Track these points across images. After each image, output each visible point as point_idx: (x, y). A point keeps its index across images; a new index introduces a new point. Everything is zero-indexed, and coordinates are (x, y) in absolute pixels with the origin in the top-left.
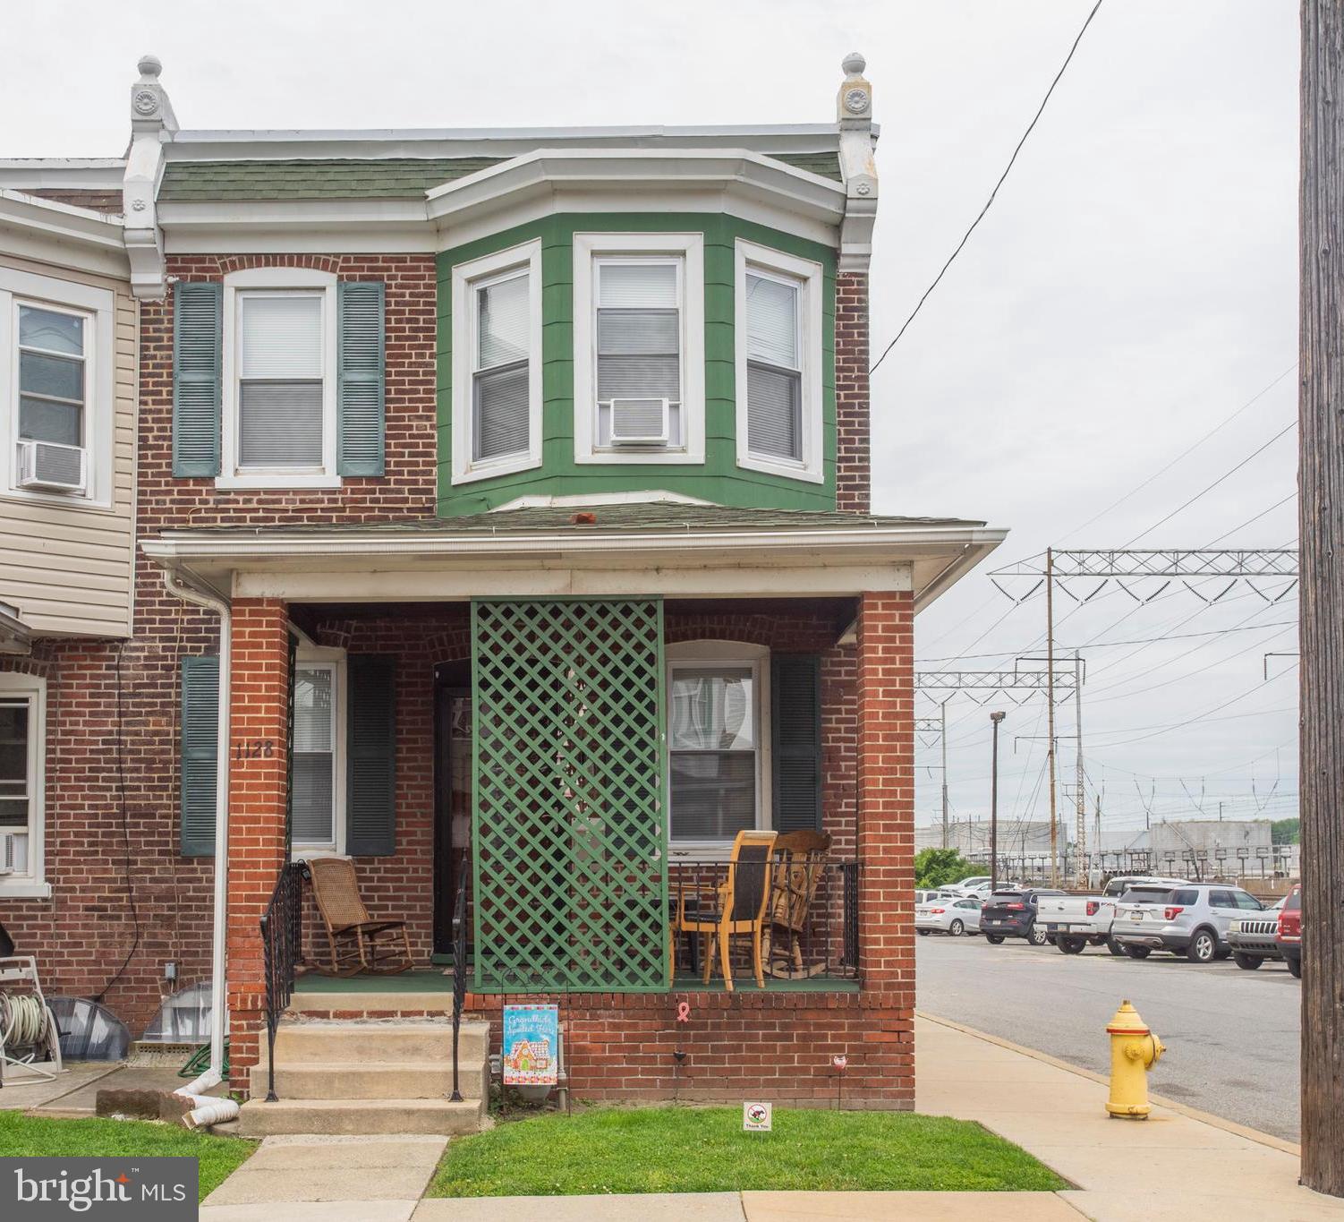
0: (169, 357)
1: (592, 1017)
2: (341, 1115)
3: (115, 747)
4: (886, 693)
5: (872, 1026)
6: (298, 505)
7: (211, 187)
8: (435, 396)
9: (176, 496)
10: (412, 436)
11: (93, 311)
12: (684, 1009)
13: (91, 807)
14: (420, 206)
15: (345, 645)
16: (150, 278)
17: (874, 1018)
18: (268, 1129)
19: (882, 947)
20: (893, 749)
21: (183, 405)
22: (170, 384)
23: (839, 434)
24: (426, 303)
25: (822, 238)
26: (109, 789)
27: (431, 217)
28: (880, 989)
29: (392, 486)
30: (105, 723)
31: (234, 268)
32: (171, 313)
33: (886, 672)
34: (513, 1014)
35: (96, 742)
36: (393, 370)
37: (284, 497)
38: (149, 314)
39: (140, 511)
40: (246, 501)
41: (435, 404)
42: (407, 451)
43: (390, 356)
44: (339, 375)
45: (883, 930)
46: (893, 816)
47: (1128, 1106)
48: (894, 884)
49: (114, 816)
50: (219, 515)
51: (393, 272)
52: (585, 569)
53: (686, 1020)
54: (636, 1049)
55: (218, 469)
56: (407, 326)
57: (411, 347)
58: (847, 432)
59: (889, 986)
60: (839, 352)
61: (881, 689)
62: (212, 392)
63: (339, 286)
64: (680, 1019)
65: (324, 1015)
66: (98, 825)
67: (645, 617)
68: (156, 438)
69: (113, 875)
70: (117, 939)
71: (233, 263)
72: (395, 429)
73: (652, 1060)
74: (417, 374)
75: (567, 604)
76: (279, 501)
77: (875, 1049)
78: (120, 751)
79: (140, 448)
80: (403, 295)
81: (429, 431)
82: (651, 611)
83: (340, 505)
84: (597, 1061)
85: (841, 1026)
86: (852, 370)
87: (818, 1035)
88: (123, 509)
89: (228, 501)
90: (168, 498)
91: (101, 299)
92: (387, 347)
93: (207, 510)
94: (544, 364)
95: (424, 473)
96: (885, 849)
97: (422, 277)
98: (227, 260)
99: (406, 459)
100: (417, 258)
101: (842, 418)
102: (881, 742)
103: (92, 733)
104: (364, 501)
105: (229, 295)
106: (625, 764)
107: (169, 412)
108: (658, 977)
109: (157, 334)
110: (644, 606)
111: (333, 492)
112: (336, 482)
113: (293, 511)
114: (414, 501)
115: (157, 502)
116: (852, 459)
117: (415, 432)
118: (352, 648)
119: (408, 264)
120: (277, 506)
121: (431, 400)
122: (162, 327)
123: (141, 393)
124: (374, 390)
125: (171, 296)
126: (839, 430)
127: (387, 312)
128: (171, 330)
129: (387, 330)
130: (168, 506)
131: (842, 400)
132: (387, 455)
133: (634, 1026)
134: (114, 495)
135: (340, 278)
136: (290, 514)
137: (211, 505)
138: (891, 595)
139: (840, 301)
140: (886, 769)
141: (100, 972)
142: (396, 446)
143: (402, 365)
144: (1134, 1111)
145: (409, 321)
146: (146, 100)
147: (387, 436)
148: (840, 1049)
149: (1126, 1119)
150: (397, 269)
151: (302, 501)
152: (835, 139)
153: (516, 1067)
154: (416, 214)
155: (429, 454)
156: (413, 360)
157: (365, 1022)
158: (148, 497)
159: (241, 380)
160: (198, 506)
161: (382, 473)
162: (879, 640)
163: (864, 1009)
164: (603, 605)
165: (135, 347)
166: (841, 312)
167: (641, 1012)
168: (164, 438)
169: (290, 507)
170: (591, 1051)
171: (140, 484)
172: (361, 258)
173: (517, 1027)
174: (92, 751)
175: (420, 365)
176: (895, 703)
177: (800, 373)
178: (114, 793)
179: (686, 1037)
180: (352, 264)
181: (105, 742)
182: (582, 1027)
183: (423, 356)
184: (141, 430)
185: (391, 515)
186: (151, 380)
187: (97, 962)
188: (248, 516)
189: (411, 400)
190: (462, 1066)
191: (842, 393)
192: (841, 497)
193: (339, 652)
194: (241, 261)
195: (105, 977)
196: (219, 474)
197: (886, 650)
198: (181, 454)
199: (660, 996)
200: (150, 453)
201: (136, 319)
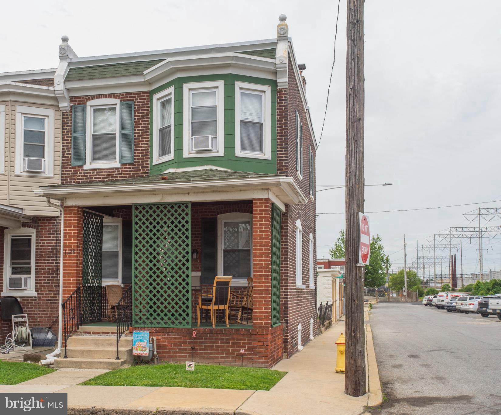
0: (71, 129)
1: (168, 335)
2: (82, 363)
3: (55, 250)
4: (260, 232)
5: (255, 340)
6: (108, 173)
7: (81, 75)
8: (149, 137)
9: (73, 172)
10: (142, 150)
11: (48, 116)
12: (194, 333)
13: (48, 269)
14: (142, 77)
15: (122, 217)
16: (65, 105)
17: (255, 337)
18: (61, 366)
19: (258, 314)
20: (262, 250)
21: (74, 144)
22: (71, 137)
23: (278, 142)
24: (147, 107)
25: (270, 77)
26: (53, 263)
27: (145, 80)
28: (257, 328)
29: (136, 166)
30: (52, 243)
31: (90, 100)
32: (71, 115)
33: (260, 224)
34: (136, 333)
35: (49, 249)
36: (136, 129)
37: (104, 171)
38: (65, 115)
39: (62, 177)
40: (93, 173)
41: (149, 139)
42: (141, 154)
43: (136, 125)
44: (120, 131)
45: (258, 309)
46: (262, 272)
47: (340, 368)
48: (262, 294)
49: (54, 272)
50: (85, 177)
51: (137, 98)
52: (167, 194)
53: (195, 337)
54: (181, 346)
55: (85, 163)
56: (141, 115)
57: (142, 121)
58: (280, 142)
59: (260, 327)
60: (278, 115)
61: (258, 230)
62: (83, 139)
63: (120, 103)
64: (193, 336)
65: (89, 333)
66: (50, 274)
67: (185, 209)
68: (67, 154)
69: (54, 290)
70: (55, 309)
71: (89, 98)
72: (137, 148)
73: (186, 349)
74: (143, 130)
75: (162, 205)
76: (102, 172)
77: (256, 347)
78: (56, 251)
79: (62, 157)
80: (140, 105)
81: (147, 148)
82: (187, 207)
83: (120, 173)
84: (169, 349)
85: (245, 340)
86: (282, 121)
87: (237, 343)
88: (56, 177)
89: (87, 173)
90: (70, 173)
91: (50, 112)
92: (135, 122)
93: (82, 176)
94: (175, 126)
95: (146, 161)
96: (259, 282)
97: (146, 99)
98: (87, 97)
99: (140, 157)
100: (144, 93)
101: (279, 137)
102: (258, 247)
103: (48, 246)
104: (128, 171)
105: (88, 108)
106: (178, 255)
107: (71, 146)
108: (188, 323)
109: (67, 122)
110: (185, 205)
111: (118, 169)
112: (119, 165)
113: (107, 175)
114: (143, 170)
115: (67, 174)
116: (282, 151)
117: (143, 148)
118: (123, 218)
119: (141, 95)
120: (102, 174)
121: (148, 138)
122: (69, 119)
123: (63, 140)
124: (131, 135)
125: (71, 110)
126: (278, 141)
127: (135, 111)
128: (71, 120)
129: (135, 116)
130: (70, 175)
131: (279, 131)
132: (135, 156)
133: (180, 338)
134: (54, 172)
135: (121, 101)
136: (106, 176)
137: (83, 174)
138: (262, 199)
139: (278, 97)
140: (260, 256)
141: (50, 319)
142: (138, 153)
143: (139, 127)
144: (341, 370)
145: (141, 113)
146: (63, 50)
147: (134, 150)
148: (244, 347)
149: (340, 373)
150: (138, 97)
151: (109, 172)
152: (276, 44)
153: (137, 350)
154: (141, 79)
155: (147, 155)
156: (143, 125)
157: (101, 335)
158: (65, 173)
159: (92, 135)
160: (79, 175)
161: (133, 162)
162: (258, 214)
163: (252, 334)
164: (172, 205)
165: (60, 126)
166: (279, 101)
167: (182, 334)
168: (69, 154)
169: (106, 174)
170: (167, 346)
171: (62, 168)
172: (127, 94)
173: (137, 337)
174: (48, 252)
175: (144, 127)
176: (263, 234)
177: (262, 123)
178: (55, 264)
179: (196, 342)
180: (124, 96)
181: (52, 249)
182: (165, 338)
183: (145, 124)
184: (62, 152)
185: (136, 175)
186: (65, 136)
187: (49, 317)
188: (93, 177)
189: (142, 138)
190: (119, 349)
191: (279, 129)
192: (278, 164)
193: (120, 219)
194: (92, 97)
195: (52, 321)
196: (85, 164)
197: (260, 217)
198: (74, 159)
199: (188, 329)
200: (65, 159)
201: (61, 117)
